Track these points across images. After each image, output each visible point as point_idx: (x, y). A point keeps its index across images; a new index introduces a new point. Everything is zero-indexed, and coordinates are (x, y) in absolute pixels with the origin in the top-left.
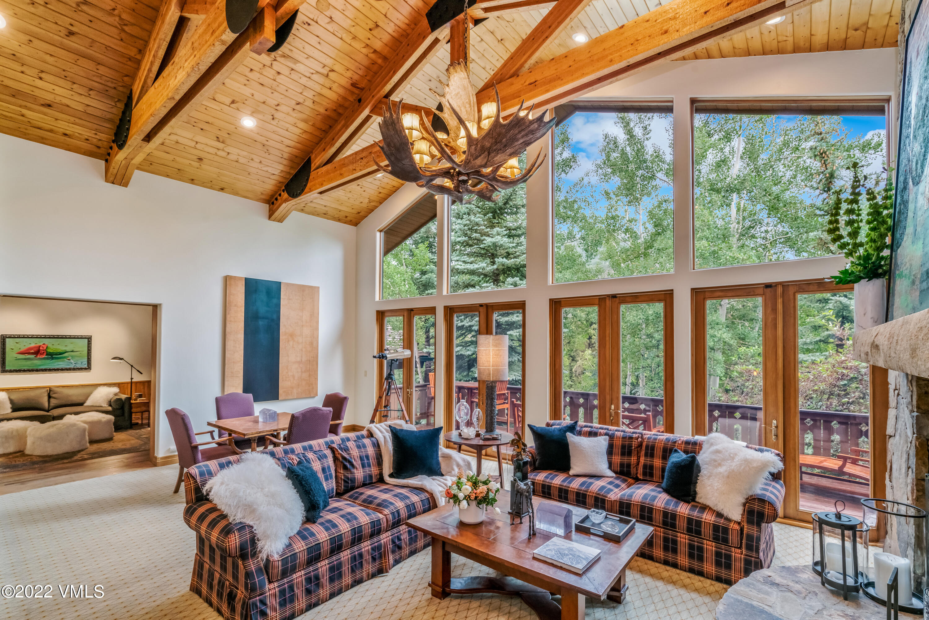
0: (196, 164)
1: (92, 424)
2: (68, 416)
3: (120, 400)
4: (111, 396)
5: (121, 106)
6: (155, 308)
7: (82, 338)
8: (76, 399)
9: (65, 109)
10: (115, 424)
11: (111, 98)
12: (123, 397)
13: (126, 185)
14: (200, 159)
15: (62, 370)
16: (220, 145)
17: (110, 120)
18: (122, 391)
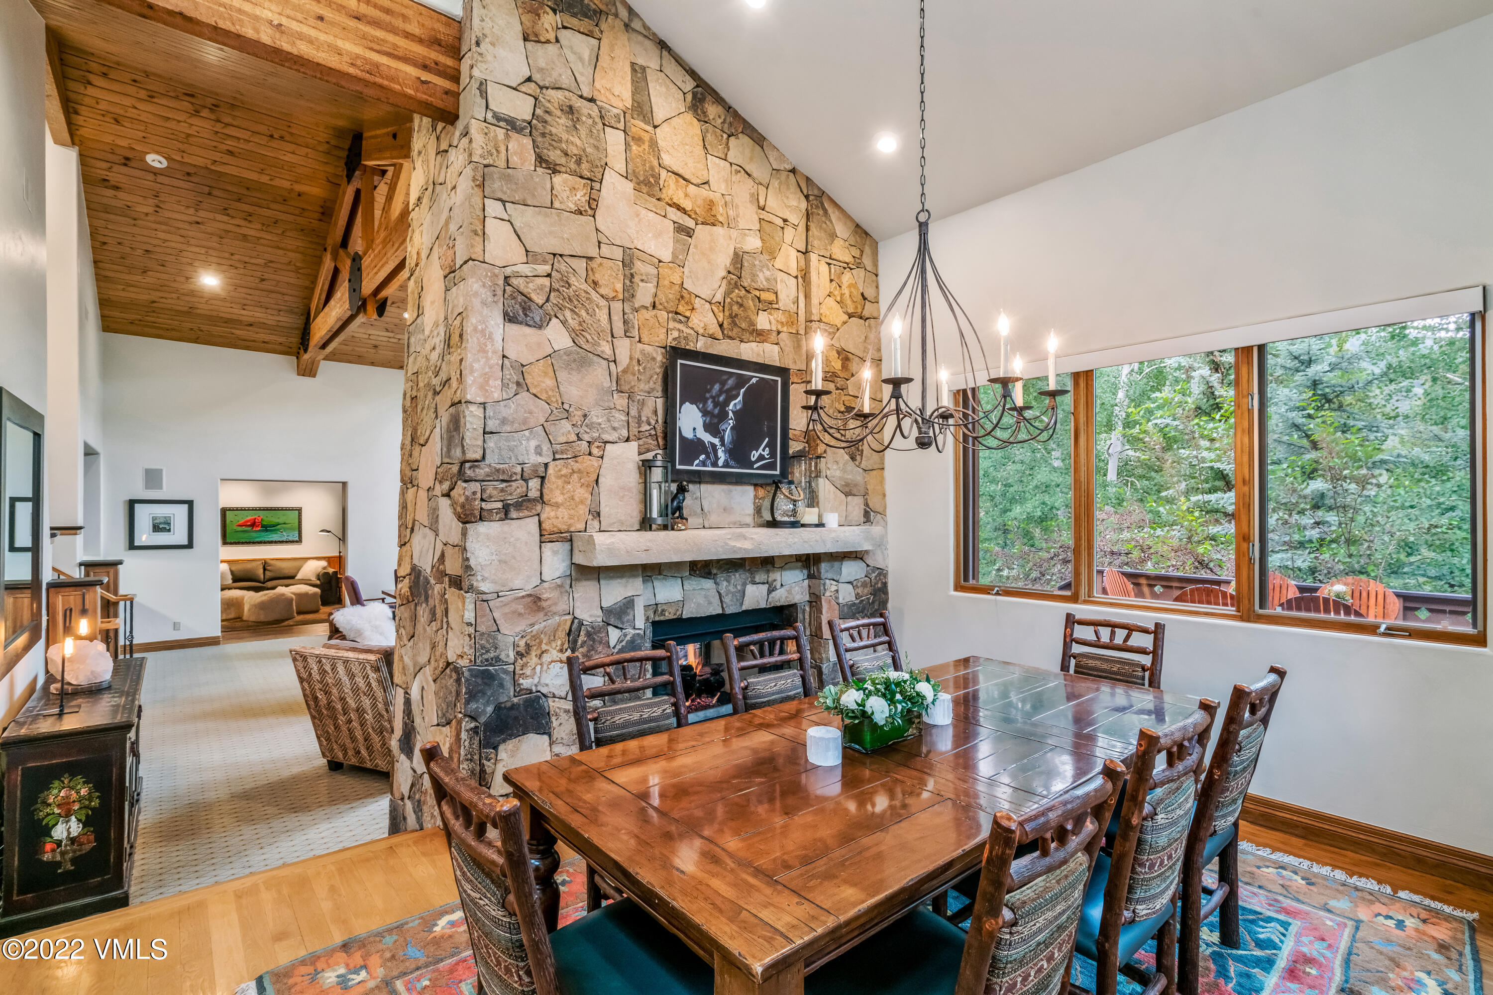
0: (373, 351)
1: (299, 596)
2: (279, 588)
3: (327, 574)
4: (320, 570)
5: (304, 318)
6: (344, 484)
7: (292, 509)
8: (287, 572)
9: (263, 326)
10: (321, 597)
11: (296, 313)
12: (331, 570)
13: (314, 376)
14: (376, 347)
15: (276, 542)
16: (391, 335)
17: (296, 329)
18: (330, 564)
